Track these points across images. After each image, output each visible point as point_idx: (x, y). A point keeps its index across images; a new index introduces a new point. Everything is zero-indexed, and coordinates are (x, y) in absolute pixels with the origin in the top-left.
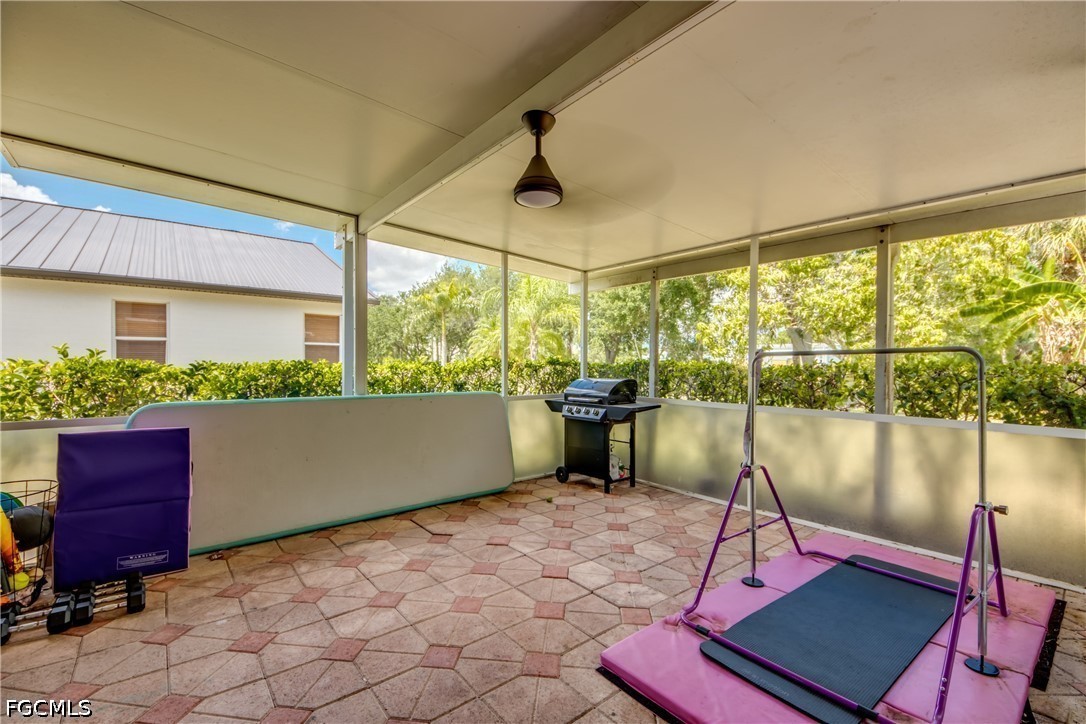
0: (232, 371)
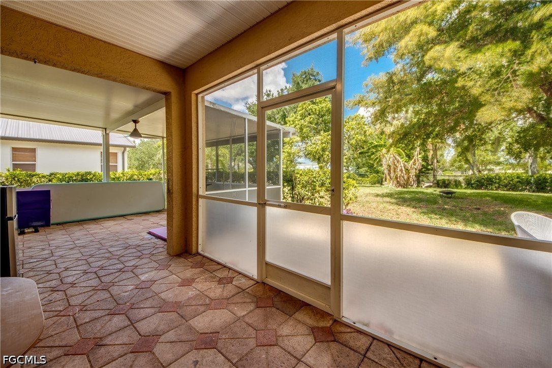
0: (64, 175)
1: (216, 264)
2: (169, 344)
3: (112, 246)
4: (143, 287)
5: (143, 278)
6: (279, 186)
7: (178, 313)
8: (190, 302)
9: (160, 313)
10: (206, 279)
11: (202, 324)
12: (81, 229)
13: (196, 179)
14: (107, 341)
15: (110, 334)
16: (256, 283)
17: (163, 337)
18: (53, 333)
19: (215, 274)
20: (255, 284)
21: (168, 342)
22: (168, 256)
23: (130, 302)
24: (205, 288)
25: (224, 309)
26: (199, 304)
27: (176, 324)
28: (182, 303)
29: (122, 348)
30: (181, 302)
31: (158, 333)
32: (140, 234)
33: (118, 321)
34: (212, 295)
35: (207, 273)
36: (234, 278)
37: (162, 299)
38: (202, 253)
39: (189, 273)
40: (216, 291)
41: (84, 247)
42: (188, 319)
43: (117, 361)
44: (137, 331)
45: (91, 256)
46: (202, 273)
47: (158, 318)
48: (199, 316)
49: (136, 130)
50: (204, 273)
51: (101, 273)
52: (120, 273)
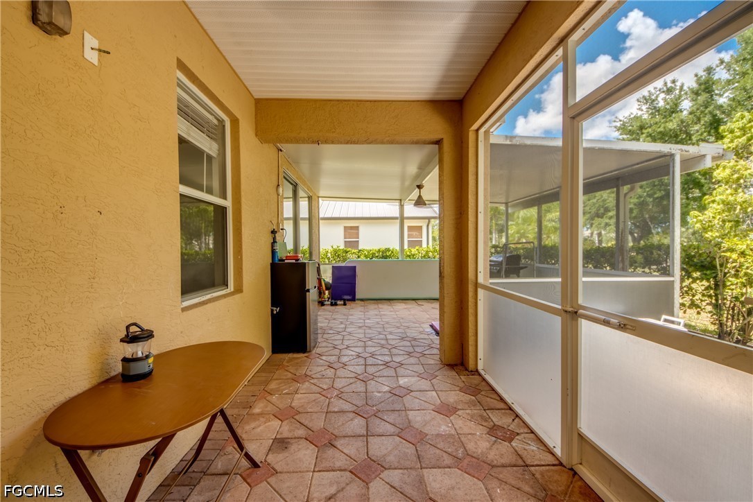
0: (369, 252)
1: (498, 398)
2: (389, 486)
3: (391, 333)
4: (398, 394)
5: (402, 381)
6: (671, 279)
7: (417, 450)
8: (438, 441)
9: (398, 438)
10: (472, 417)
11: (438, 486)
12: (375, 309)
13: (474, 259)
14: (338, 443)
15: (344, 437)
16: (557, 462)
17: (386, 472)
18: (309, 410)
19: (490, 415)
20: (554, 465)
21: (388, 484)
22: (439, 363)
23: (377, 407)
24: (466, 430)
25: (479, 479)
26: (447, 450)
27: (408, 464)
28: (428, 437)
29: (346, 460)
30: (427, 435)
31: (384, 464)
32: (422, 325)
33: (357, 425)
34: (471, 446)
35: (479, 407)
36: (518, 434)
37: (408, 419)
38: (482, 372)
39: (454, 397)
40: (480, 443)
41: (370, 328)
42: (423, 466)
43: (335, 473)
44: (367, 448)
45: (371, 339)
46: (471, 404)
47: (393, 443)
48: (440, 470)
49: (420, 197)
50: (474, 405)
51: (370, 361)
52: (384, 367)
